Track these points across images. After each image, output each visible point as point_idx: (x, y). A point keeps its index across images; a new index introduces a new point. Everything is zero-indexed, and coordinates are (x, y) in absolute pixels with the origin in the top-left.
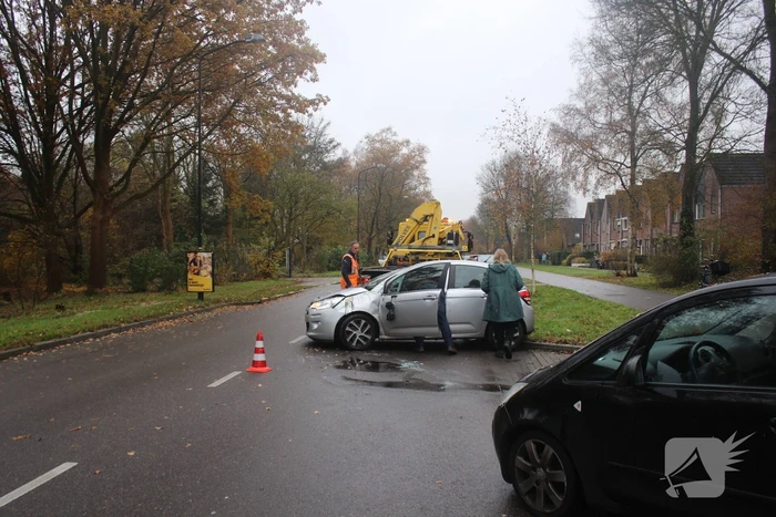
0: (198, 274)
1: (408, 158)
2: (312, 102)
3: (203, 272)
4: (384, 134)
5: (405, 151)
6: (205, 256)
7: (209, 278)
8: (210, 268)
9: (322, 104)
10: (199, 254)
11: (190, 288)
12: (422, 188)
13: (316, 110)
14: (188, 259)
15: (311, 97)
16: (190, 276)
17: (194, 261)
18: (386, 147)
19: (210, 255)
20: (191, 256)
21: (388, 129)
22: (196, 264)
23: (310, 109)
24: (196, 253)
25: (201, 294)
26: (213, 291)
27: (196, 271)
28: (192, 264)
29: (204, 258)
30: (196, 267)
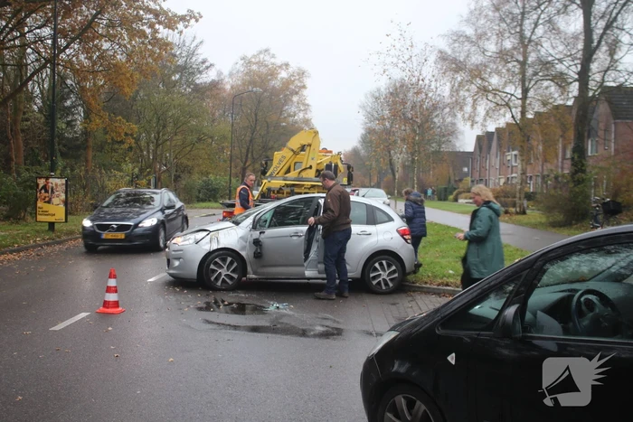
0: (49, 202)
1: (287, 83)
2: (183, 18)
3: (55, 201)
4: (262, 56)
5: (283, 74)
6: (57, 182)
8: (63, 196)
9: (193, 21)
10: (51, 180)
11: (40, 218)
12: (301, 115)
13: (186, 27)
14: (38, 185)
16: (40, 204)
17: (45, 187)
18: (264, 70)
19: (64, 181)
20: (42, 182)
21: (266, 51)
22: (47, 191)
23: (180, 26)
24: (47, 178)
25: (52, 225)
26: (66, 221)
27: (47, 199)
28: (43, 191)
29: (56, 185)
30: (47, 195)
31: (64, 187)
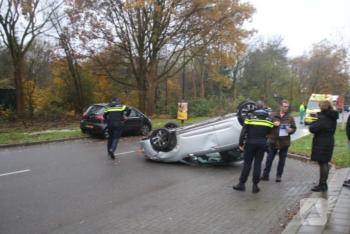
0: (181, 112)
2: (250, 32)
3: (184, 111)
6: (185, 104)
7: (186, 114)
8: (187, 110)
9: (255, 33)
10: (182, 103)
11: (179, 118)
12: (343, 71)
13: (251, 36)
14: (178, 105)
15: (249, 29)
16: (179, 112)
17: (180, 106)
19: (187, 103)
20: (179, 104)
23: (249, 35)
25: (183, 121)
26: (188, 119)
30: (181, 109)
31: (187, 106)
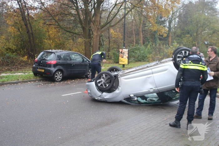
0: (123, 57)
3: (125, 57)
7: (127, 59)
8: (127, 55)
10: (123, 50)
11: (120, 63)
16: (120, 58)
17: (121, 52)
19: (127, 50)
20: (121, 50)
22: (122, 54)
24: (122, 49)
25: (124, 65)
26: (128, 64)
27: (122, 56)
28: (121, 53)
29: (125, 51)
30: (122, 55)
31: (127, 52)
